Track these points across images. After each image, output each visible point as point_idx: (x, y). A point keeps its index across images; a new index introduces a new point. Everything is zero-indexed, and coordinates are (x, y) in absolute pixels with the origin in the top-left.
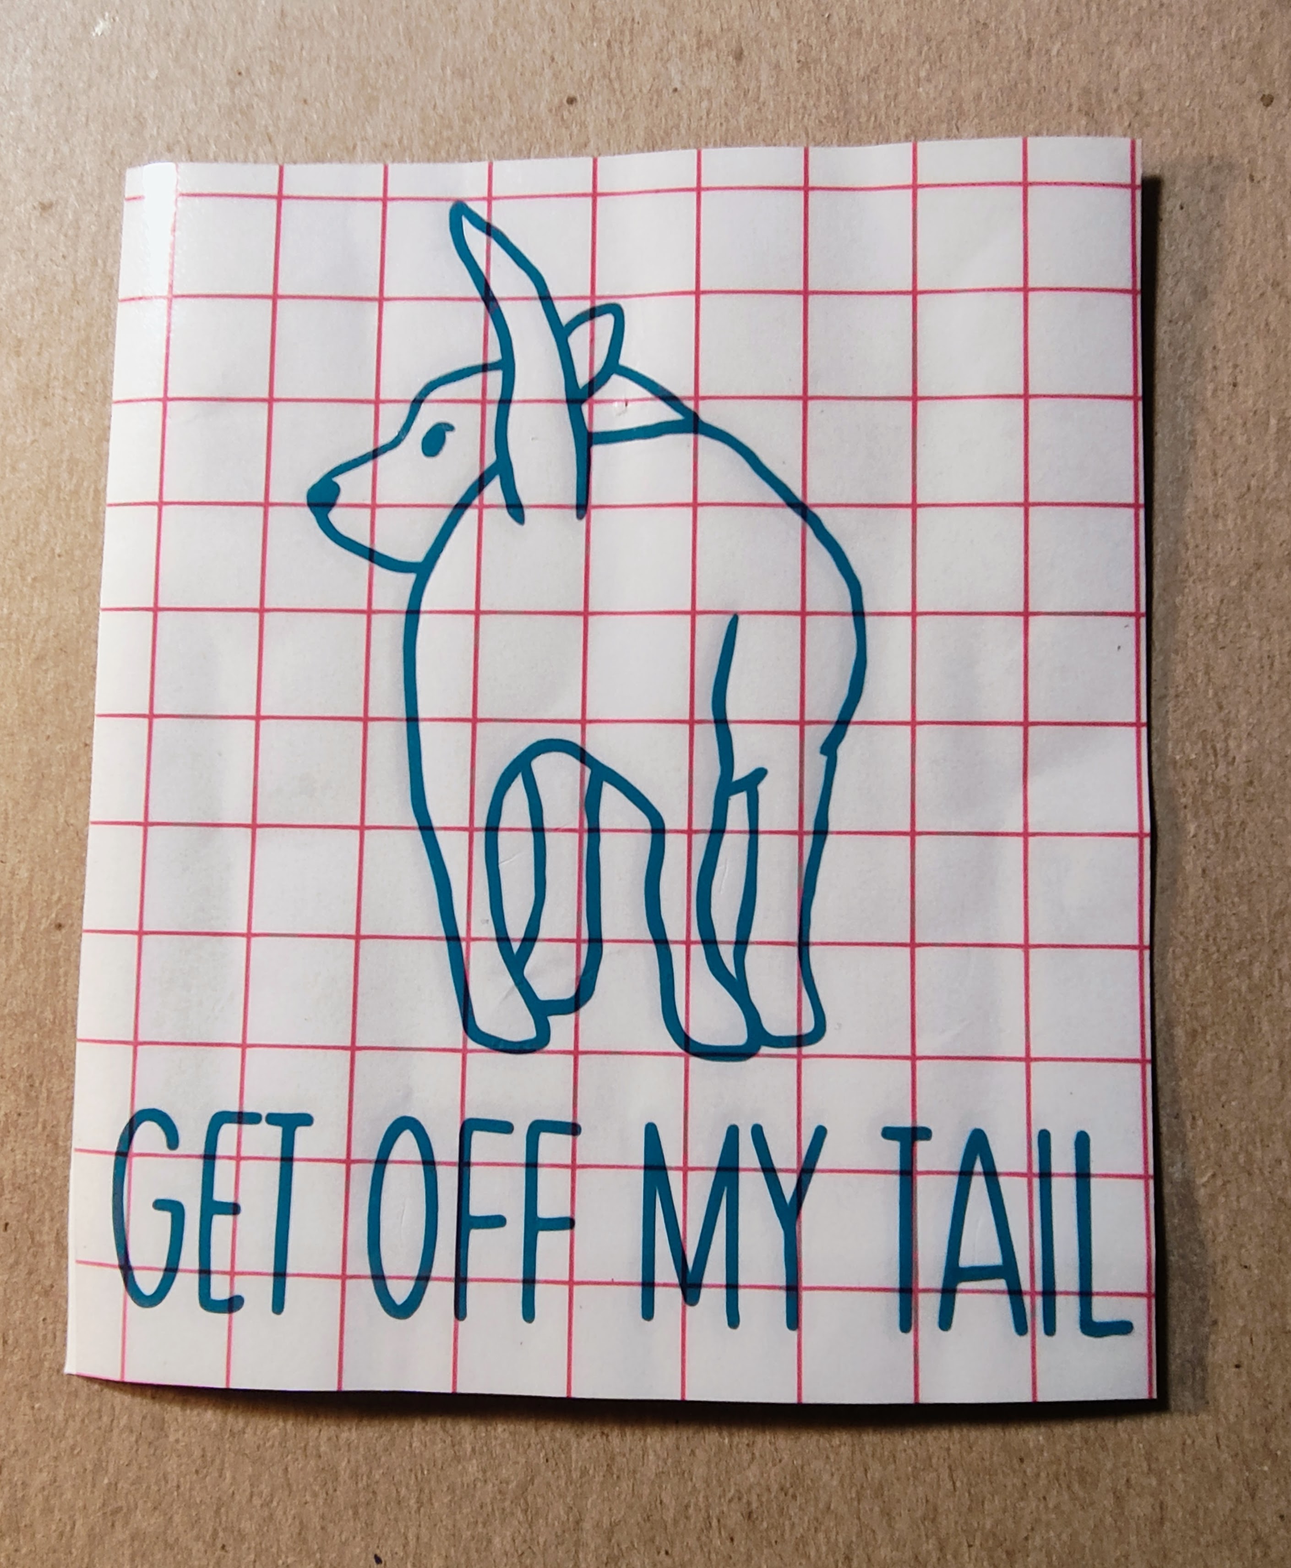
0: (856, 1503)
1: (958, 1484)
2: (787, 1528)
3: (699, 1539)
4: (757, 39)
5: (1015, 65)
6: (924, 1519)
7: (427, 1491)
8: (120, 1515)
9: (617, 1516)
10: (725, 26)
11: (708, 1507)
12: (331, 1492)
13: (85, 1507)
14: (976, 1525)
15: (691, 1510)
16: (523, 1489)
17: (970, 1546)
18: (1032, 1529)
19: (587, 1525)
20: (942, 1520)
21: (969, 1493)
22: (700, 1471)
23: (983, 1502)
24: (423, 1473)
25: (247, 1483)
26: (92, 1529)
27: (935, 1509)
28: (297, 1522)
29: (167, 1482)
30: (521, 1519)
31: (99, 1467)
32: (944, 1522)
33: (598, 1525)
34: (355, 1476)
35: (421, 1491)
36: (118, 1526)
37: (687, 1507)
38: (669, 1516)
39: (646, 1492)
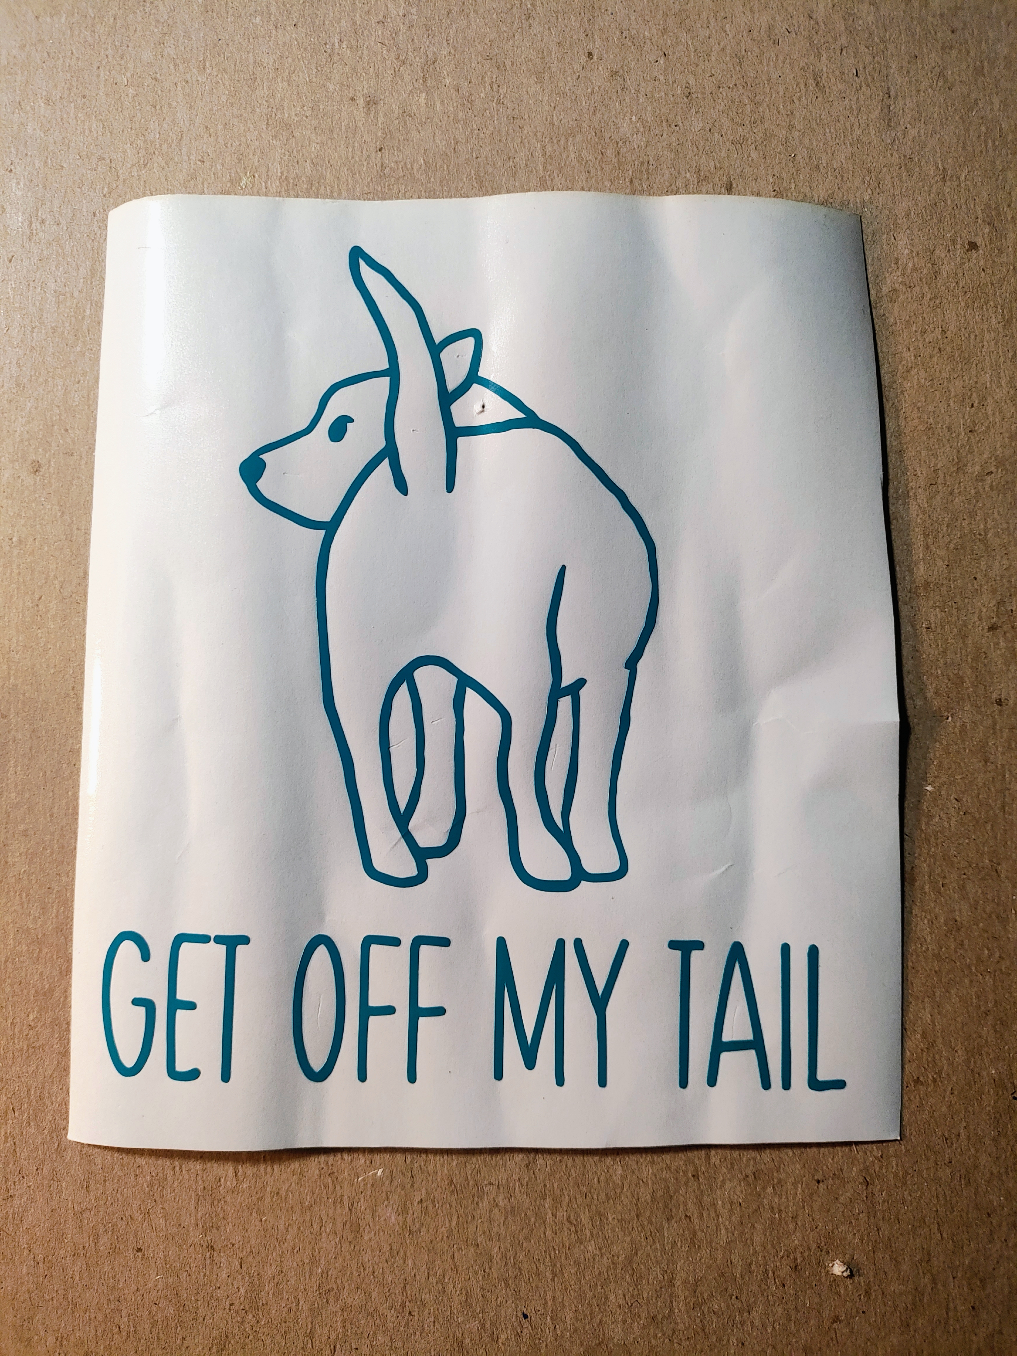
0: (872, 1253)
1: (945, 1235)
2: (823, 1274)
3: (759, 1286)
4: (741, 175)
5: (934, 188)
6: (921, 1261)
7: (558, 1265)
8: (332, 1294)
9: (699, 1275)
10: (718, 166)
11: (766, 1264)
12: (487, 1270)
13: (305, 1289)
14: (958, 1263)
15: (753, 1267)
16: (630, 1260)
17: (954, 1278)
18: (998, 1262)
19: (678, 1283)
20: (935, 1262)
21: (953, 1241)
22: (758, 1239)
23: (962, 1248)
24: (555, 1253)
25: (425, 1267)
26: (312, 1305)
27: (929, 1254)
28: (464, 1293)
29: (365, 1269)
30: (630, 1281)
31: (314, 1261)
32: (936, 1263)
33: (686, 1282)
34: (504, 1257)
35: (555, 1265)
36: (331, 1301)
37: (750, 1264)
38: (738, 1272)
39: (720, 1256)
